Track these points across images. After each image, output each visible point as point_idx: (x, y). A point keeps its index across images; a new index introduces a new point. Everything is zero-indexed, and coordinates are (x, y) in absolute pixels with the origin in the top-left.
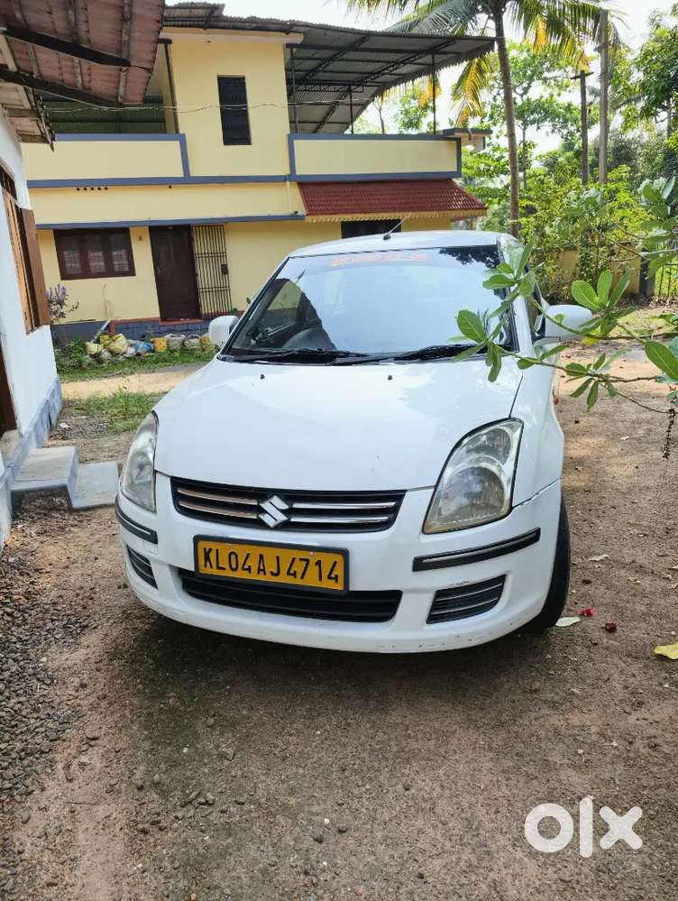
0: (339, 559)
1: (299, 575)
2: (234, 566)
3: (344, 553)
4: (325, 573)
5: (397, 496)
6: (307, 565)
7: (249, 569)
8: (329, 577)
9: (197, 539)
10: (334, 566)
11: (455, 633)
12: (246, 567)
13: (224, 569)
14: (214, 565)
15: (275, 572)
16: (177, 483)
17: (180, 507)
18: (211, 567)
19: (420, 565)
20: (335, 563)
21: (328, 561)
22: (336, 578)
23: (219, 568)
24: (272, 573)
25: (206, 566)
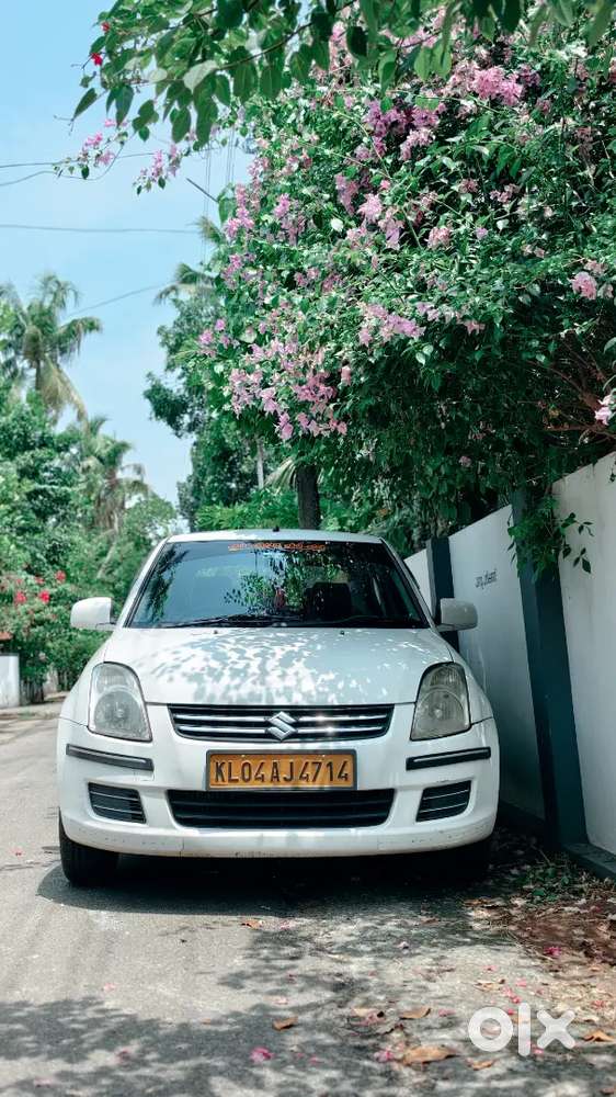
0: (348, 759)
1: (311, 778)
2: (247, 777)
3: (352, 753)
4: (336, 773)
5: (388, 709)
6: (319, 768)
7: (262, 779)
8: (340, 776)
9: (211, 755)
10: (343, 766)
11: (439, 829)
12: (259, 776)
13: (237, 781)
14: (226, 778)
15: (289, 777)
16: (175, 709)
17: (180, 731)
18: (223, 780)
19: (412, 764)
20: (345, 763)
21: (338, 762)
22: (346, 777)
23: (231, 780)
24: (285, 779)
25: (217, 779)
